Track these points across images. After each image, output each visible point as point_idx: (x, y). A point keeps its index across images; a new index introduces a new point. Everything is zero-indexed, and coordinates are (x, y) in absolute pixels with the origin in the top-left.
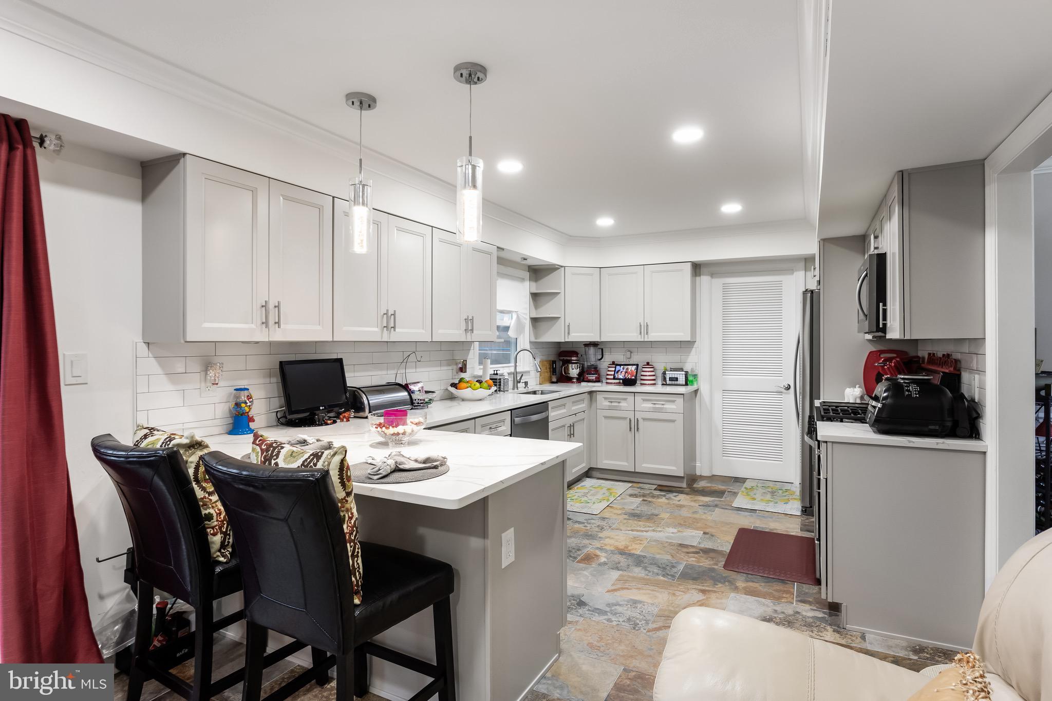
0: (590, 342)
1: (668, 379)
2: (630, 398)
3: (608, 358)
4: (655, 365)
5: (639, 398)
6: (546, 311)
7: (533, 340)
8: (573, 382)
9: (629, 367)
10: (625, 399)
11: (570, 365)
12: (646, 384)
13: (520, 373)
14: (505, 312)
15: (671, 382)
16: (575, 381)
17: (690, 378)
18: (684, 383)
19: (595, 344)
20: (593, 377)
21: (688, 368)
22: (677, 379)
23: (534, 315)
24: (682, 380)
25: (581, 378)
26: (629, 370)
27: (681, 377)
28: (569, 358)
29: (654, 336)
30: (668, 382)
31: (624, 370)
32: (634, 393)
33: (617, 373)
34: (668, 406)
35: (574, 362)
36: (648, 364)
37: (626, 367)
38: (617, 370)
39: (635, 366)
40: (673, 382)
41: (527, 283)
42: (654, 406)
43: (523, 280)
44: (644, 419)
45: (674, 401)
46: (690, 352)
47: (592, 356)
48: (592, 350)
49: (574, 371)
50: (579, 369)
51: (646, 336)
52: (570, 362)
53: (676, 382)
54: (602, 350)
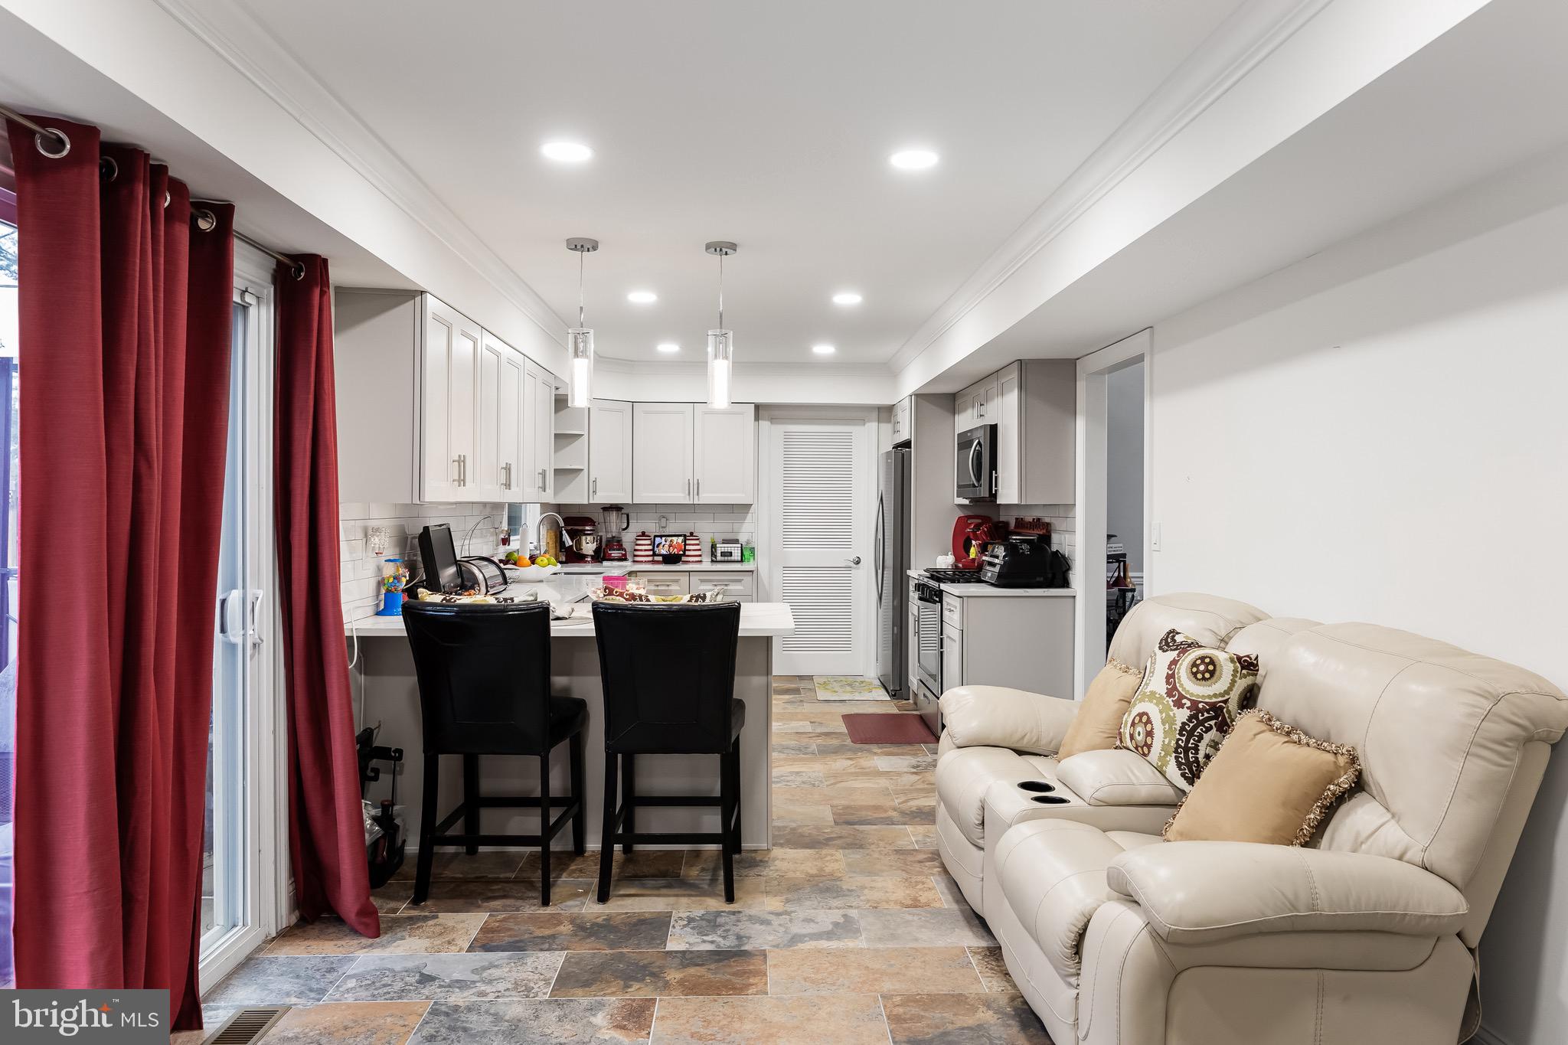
0: (611, 505)
1: (719, 554)
2: (684, 578)
3: (636, 527)
4: (701, 535)
5: (694, 578)
6: (571, 460)
8: (587, 562)
9: (675, 538)
10: (677, 581)
11: (584, 538)
12: (693, 561)
15: (723, 558)
16: (589, 559)
17: (747, 553)
18: (740, 559)
19: (617, 508)
20: (616, 554)
21: (743, 538)
22: (731, 554)
24: (736, 555)
25: (599, 555)
26: (675, 543)
27: (735, 551)
28: (580, 528)
29: (706, 498)
30: (719, 558)
31: (666, 543)
32: (689, 572)
33: (658, 546)
34: (733, 587)
35: (589, 532)
36: (691, 534)
37: (670, 539)
38: (657, 543)
39: (682, 538)
40: (726, 558)
45: (740, 581)
46: (745, 519)
47: (614, 524)
48: (613, 516)
49: (589, 546)
50: (595, 543)
51: (696, 497)
52: (583, 533)
53: (729, 558)
54: (628, 516)
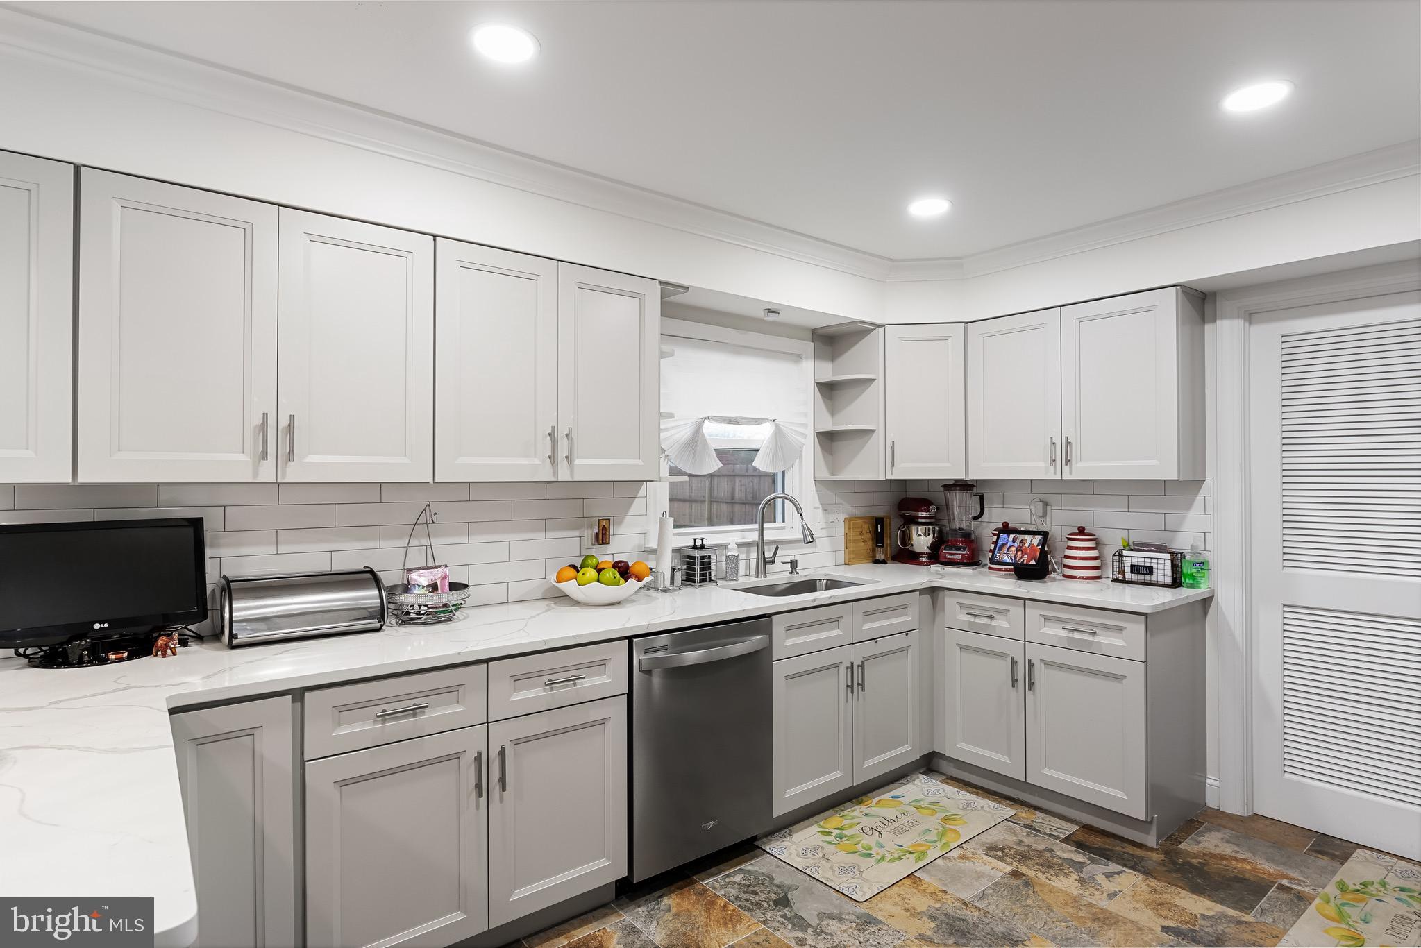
0: (956, 481)
1: (1128, 569)
2: (1016, 610)
3: (995, 516)
4: (1099, 534)
5: (1034, 613)
6: (851, 418)
7: (824, 474)
8: (921, 563)
9: (1027, 537)
10: (1005, 612)
11: (914, 528)
12: (1075, 577)
13: (773, 543)
14: (740, 421)
15: (1134, 577)
16: (924, 560)
17: (1187, 569)
18: (1169, 580)
19: (964, 486)
20: (957, 554)
21: (1182, 543)
22: (1150, 570)
23: (828, 425)
24: (1163, 571)
25: (935, 557)
26: (1027, 545)
27: (1161, 566)
28: (913, 513)
29: (1082, 469)
30: (1128, 576)
31: (1016, 545)
32: (1025, 599)
33: (1000, 549)
34: (1104, 639)
35: (923, 521)
36: (1081, 531)
37: (1020, 537)
38: (1000, 542)
39: (1040, 537)
40: (1141, 577)
41: (808, 365)
42: (1070, 635)
43: (798, 357)
44: (1047, 664)
45: (1120, 629)
46: (1190, 506)
47: (961, 511)
48: (957, 498)
49: (921, 540)
50: (931, 536)
51: (1066, 468)
52: (914, 521)
53: (1148, 578)
54: (982, 498)
